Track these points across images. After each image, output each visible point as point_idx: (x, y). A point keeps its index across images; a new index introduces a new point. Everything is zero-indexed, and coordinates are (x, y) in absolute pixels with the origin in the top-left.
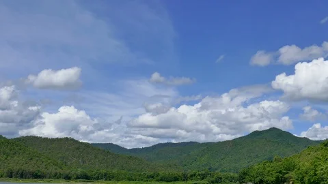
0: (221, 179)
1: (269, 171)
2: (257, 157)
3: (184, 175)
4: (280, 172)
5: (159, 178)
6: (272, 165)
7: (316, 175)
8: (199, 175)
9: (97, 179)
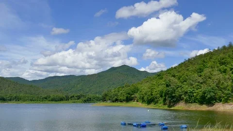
0: (90, 99)
1: (122, 93)
2: (114, 84)
3: (67, 97)
4: (129, 94)
5: (50, 99)
6: (123, 89)
7: (152, 95)
8: (76, 96)
9: (10, 100)
